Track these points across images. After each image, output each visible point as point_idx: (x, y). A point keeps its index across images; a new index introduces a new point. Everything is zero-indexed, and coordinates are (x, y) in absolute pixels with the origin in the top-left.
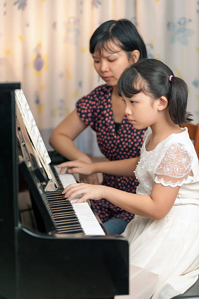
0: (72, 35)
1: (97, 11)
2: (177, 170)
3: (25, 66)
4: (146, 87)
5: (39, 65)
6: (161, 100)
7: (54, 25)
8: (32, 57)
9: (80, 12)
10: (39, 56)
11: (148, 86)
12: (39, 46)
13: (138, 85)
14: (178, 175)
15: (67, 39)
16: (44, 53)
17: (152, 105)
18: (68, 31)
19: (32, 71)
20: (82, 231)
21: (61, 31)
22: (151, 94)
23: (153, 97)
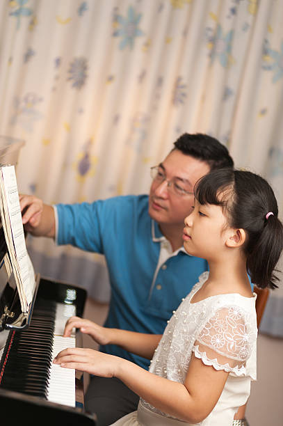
0: (137, 137)
1: (176, 112)
2: (231, 346)
3: (65, 165)
4: (230, 204)
5: (84, 168)
6: (238, 232)
7: (116, 119)
8: (77, 156)
9: (154, 108)
10: (87, 157)
11: (233, 203)
12: (90, 143)
13: (222, 194)
14: (230, 354)
15: (128, 141)
16: (95, 153)
17: (223, 231)
18: (133, 129)
19: (73, 174)
20: (45, 396)
21: (123, 128)
22: (230, 217)
23: (231, 221)
